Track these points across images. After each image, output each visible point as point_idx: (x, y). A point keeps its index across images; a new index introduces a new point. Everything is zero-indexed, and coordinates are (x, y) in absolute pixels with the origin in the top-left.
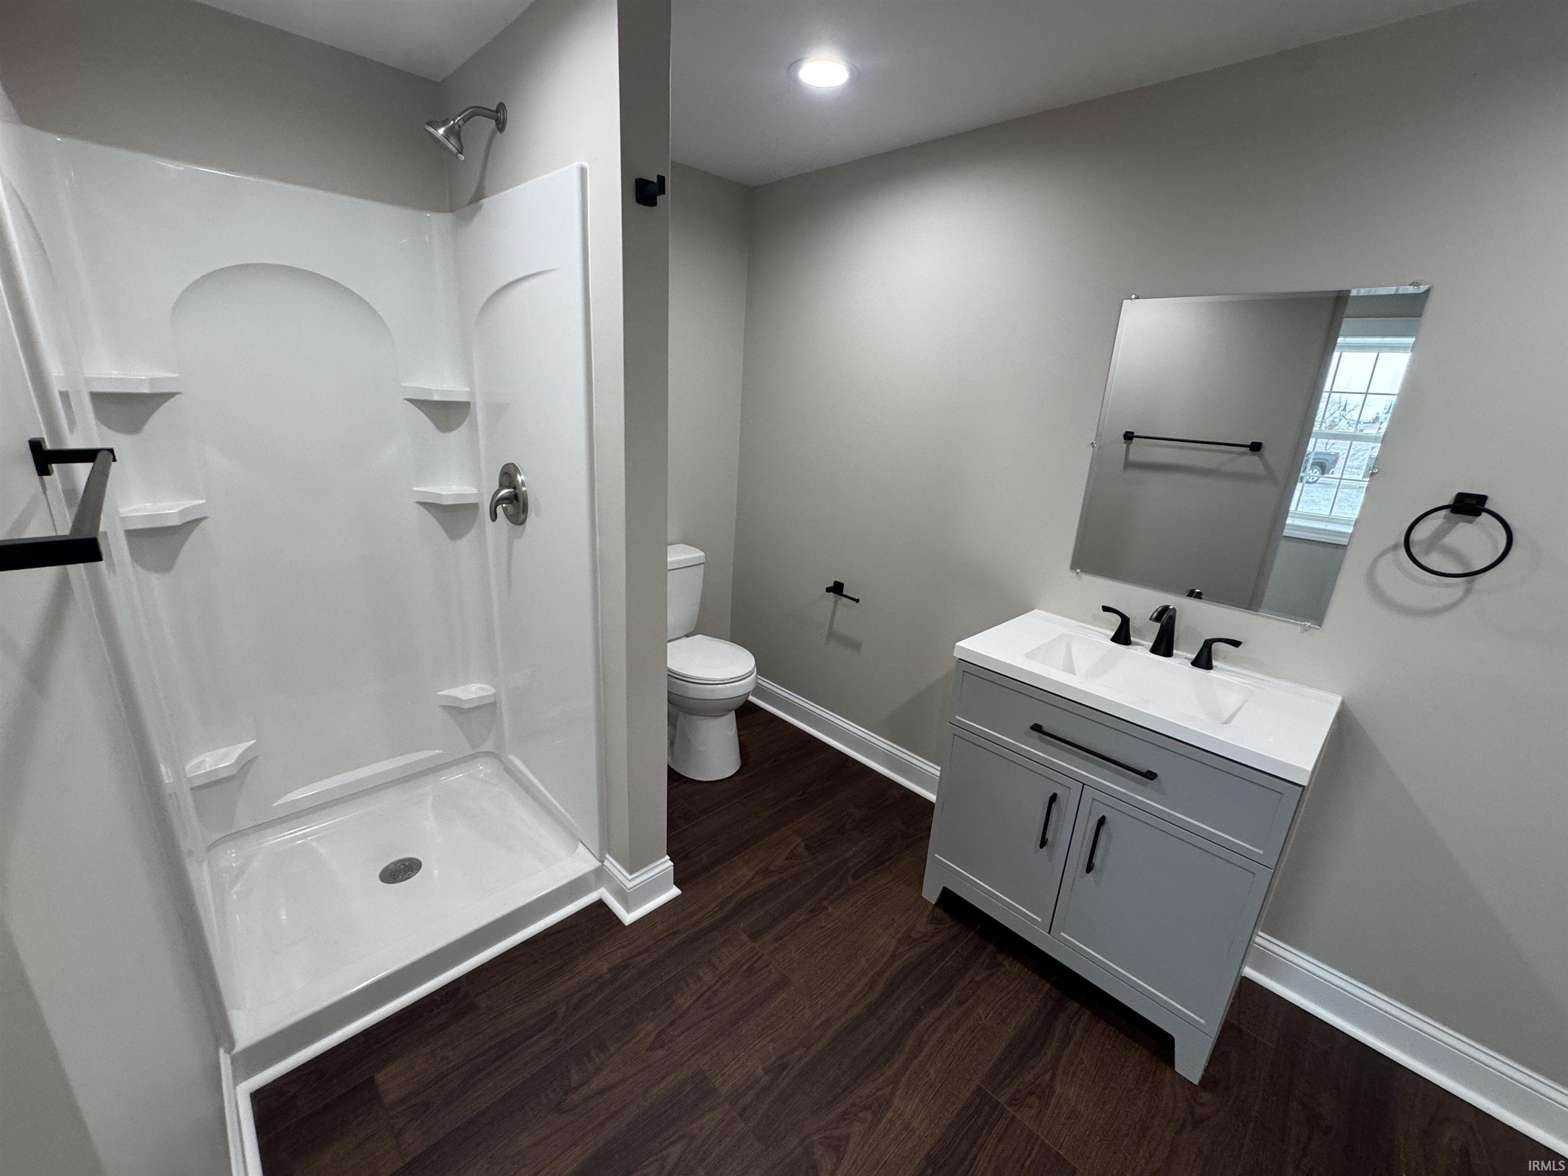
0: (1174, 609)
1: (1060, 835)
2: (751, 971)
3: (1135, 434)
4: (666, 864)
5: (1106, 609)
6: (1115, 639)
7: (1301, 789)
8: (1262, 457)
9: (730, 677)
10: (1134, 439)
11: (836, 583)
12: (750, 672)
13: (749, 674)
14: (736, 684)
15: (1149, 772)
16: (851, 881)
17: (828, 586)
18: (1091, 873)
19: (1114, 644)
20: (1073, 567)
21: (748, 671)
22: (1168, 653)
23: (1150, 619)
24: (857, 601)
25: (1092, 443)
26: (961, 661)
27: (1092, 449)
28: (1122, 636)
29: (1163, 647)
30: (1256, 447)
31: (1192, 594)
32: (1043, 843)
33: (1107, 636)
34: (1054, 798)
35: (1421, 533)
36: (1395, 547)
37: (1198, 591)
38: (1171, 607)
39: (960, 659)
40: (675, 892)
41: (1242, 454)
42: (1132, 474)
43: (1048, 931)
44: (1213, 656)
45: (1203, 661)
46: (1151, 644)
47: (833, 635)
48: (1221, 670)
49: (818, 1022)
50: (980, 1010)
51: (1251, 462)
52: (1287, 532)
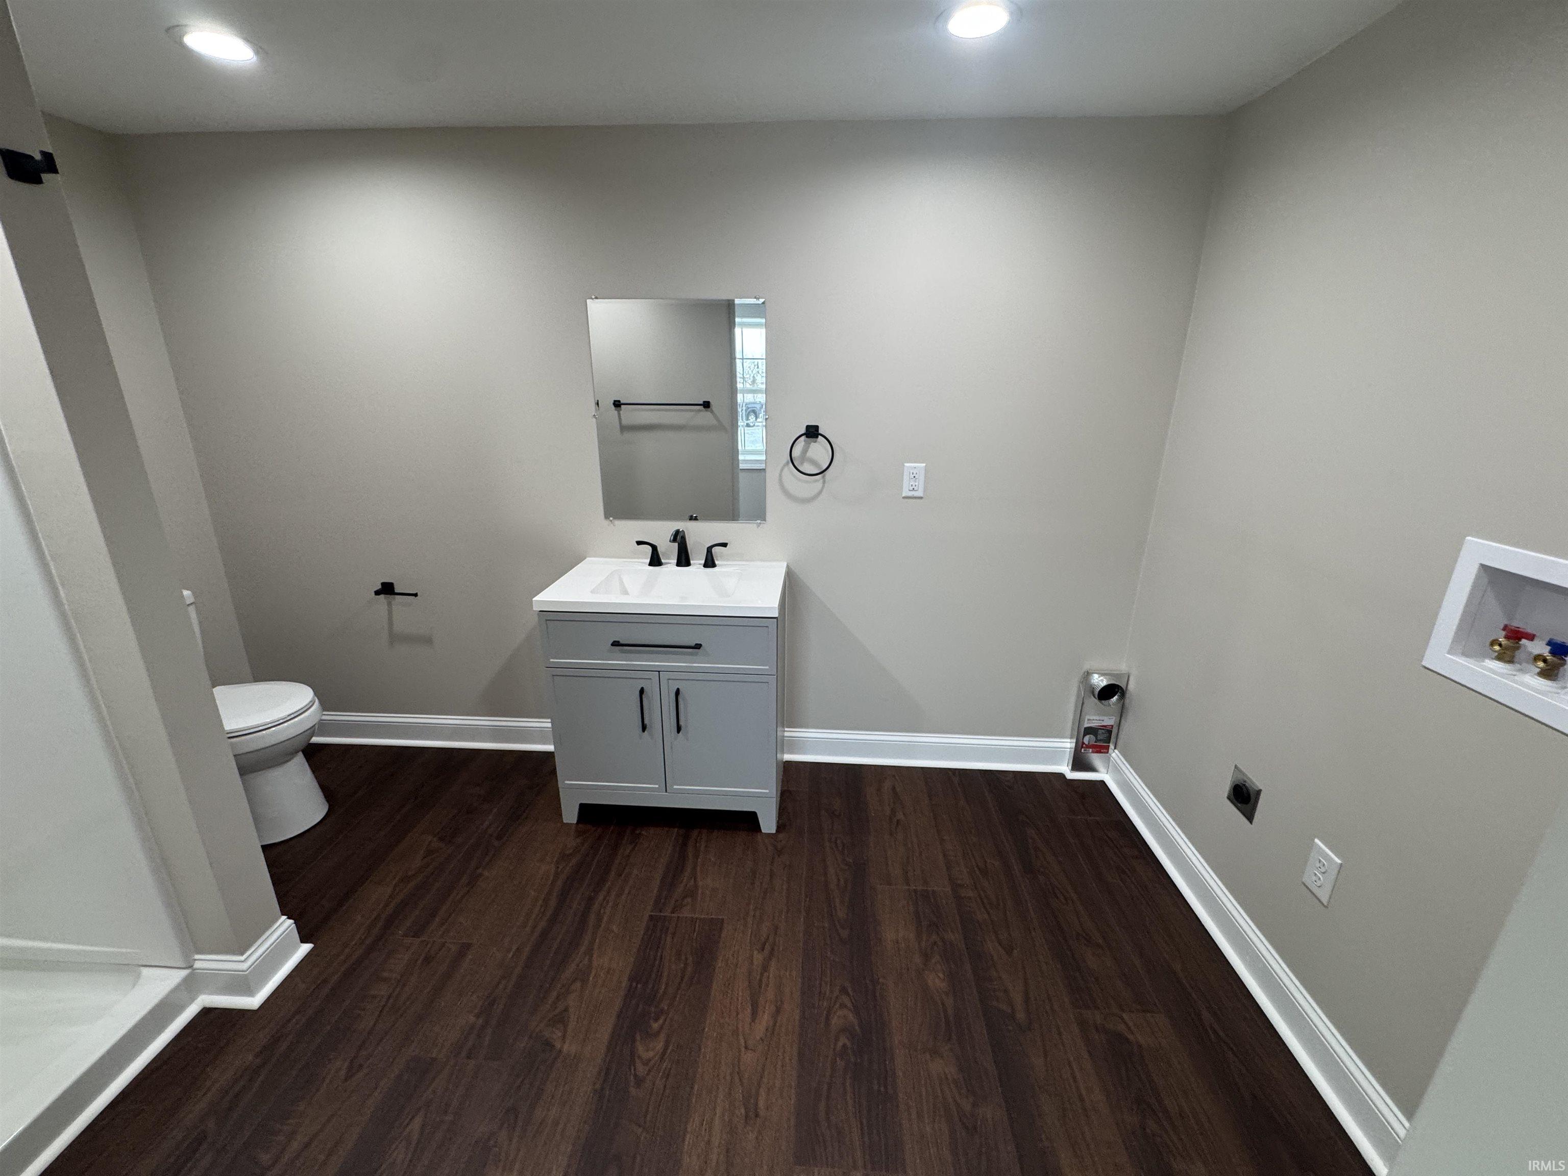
0: (683, 531)
1: (652, 718)
2: (428, 960)
3: (622, 402)
4: (285, 925)
5: (639, 543)
6: (651, 564)
7: (775, 620)
8: (712, 412)
9: (288, 713)
10: (622, 406)
11: (383, 584)
12: (311, 701)
13: (310, 705)
14: (296, 719)
15: (696, 644)
16: (496, 843)
17: (375, 590)
18: (680, 733)
19: (651, 568)
20: (607, 517)
21: (304, 704)
22: (688, 564)
23: (670, 541)
24: (416, 595)
25: (594, 415)
26: (541, 613)
27: (594, 420)
28: (655, 561)
29: (683, 561)
30: (706, 405)
31: (692, 518)
32: (644, 728)
33: (645, 563)
34: (642, 691)
35: (797, 452)
36: (788, 463)
37: (695, 515)
38: (681, 530)
39: (541, 611)
40: (306, 948)
41: (700, 411)
42: (628, 435)
43: (665, 791)
44: (715, 559)
45: (710, 563)
46: (676, 561)
47: (395, 638)
48: (721, 565)
49: (510, 955)
50: (635, 872)
51: (705, 417)
52: (742, 466)
